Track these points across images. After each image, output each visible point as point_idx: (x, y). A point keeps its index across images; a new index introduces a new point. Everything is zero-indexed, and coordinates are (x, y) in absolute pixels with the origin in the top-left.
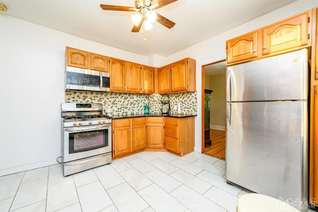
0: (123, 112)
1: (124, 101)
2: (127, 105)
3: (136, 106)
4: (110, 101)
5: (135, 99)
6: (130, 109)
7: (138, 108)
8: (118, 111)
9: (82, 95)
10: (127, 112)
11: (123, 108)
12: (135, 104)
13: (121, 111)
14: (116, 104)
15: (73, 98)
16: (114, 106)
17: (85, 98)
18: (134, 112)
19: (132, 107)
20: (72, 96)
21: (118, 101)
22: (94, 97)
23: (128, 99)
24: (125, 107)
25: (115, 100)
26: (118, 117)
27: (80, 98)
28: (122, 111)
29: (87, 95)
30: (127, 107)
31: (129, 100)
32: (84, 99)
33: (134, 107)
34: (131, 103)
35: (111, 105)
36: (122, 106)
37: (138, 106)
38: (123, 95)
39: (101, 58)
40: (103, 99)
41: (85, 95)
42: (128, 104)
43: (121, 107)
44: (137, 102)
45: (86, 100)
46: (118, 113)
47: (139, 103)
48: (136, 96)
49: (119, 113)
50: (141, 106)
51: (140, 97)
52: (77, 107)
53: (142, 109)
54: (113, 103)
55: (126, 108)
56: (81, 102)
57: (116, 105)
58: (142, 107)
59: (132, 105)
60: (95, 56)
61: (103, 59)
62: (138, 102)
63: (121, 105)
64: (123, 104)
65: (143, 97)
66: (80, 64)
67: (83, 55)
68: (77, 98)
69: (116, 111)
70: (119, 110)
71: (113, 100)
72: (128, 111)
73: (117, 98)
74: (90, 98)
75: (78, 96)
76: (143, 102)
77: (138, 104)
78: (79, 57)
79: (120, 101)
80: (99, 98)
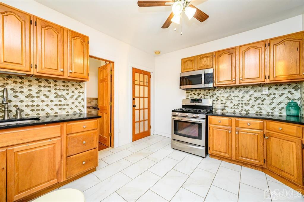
0: (242, 110)
1: (244, 96)
2: (248, 101)
3: (268, 102)
4: (223, 97)
5: (264, 93)
6: (254, 106)
7: (272, 106)
8: (234, 108)
9: (197, 92)
10: (249, 110)
11: (242, 104)
12: (265, 99)
13: (238, 108)
14: (232, 99)
15: (191, 95)
16: (229, 102)
17: (199, 94)
18: (261, 111)
19: (259, 104)
20: (190, 94)
21: (234, 96)
22: (207, 93)
23: (250, 93)
24: (245, 104)
25: (230, 95)
26: (233, 115)
27: (195, 95)
28: (240, 109)
29: (200, 92)
30: (249, 104)
31: (252, 94)
32: (198, 96)
33: (263, 104)
34: (257, 99)
35: (224, 101)
36: (241, 102)
37: (272, 102)
38: (242, 89)
39: (206, 57)
40: (215, 94)
41: (199, 92)
42: (250, 99)
43: (239, 104)
44: (268, 96)
45: (200, 96)
46: (233, 110)
47: (275, 98)
48: (267, 88)
49: (235, 110)
50: (281, 103)
51: (276, 89)
52: (191, 102)
53: (283, 108)
54: (227, 99)
55: (247, 105)
56: (196, 98)
57: (232, 101)
58: (283, 105)
59: (259, 101)
60: (201, 57)
61: (208, 56)
62: (272, 96)
63: (239, 101)
64: (241, 100)
65: (285, 88)
66: (190, 68)
67: (191, 61)
68: (193, 95)
69: (231, 108)
70: (236, 107)
71: (226, 95)
72: (251, 109)
73: (233, 92)
74: (203, 94)
75: (194, 93)
76: (284, 96)
77: (272, 99)
78: (188, 63)
79: (238, 96)
80: (211, 94)
